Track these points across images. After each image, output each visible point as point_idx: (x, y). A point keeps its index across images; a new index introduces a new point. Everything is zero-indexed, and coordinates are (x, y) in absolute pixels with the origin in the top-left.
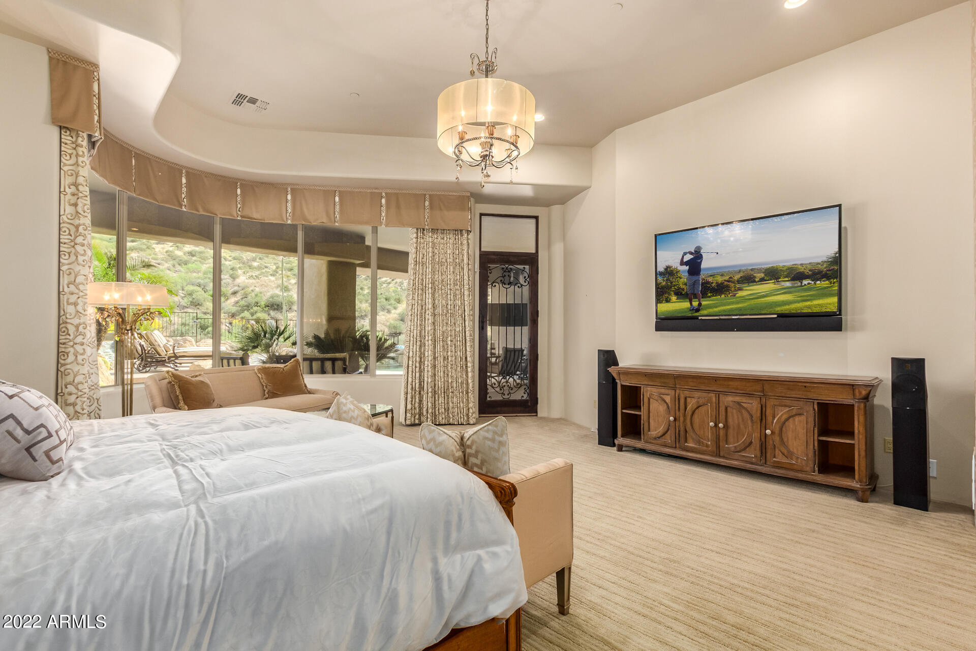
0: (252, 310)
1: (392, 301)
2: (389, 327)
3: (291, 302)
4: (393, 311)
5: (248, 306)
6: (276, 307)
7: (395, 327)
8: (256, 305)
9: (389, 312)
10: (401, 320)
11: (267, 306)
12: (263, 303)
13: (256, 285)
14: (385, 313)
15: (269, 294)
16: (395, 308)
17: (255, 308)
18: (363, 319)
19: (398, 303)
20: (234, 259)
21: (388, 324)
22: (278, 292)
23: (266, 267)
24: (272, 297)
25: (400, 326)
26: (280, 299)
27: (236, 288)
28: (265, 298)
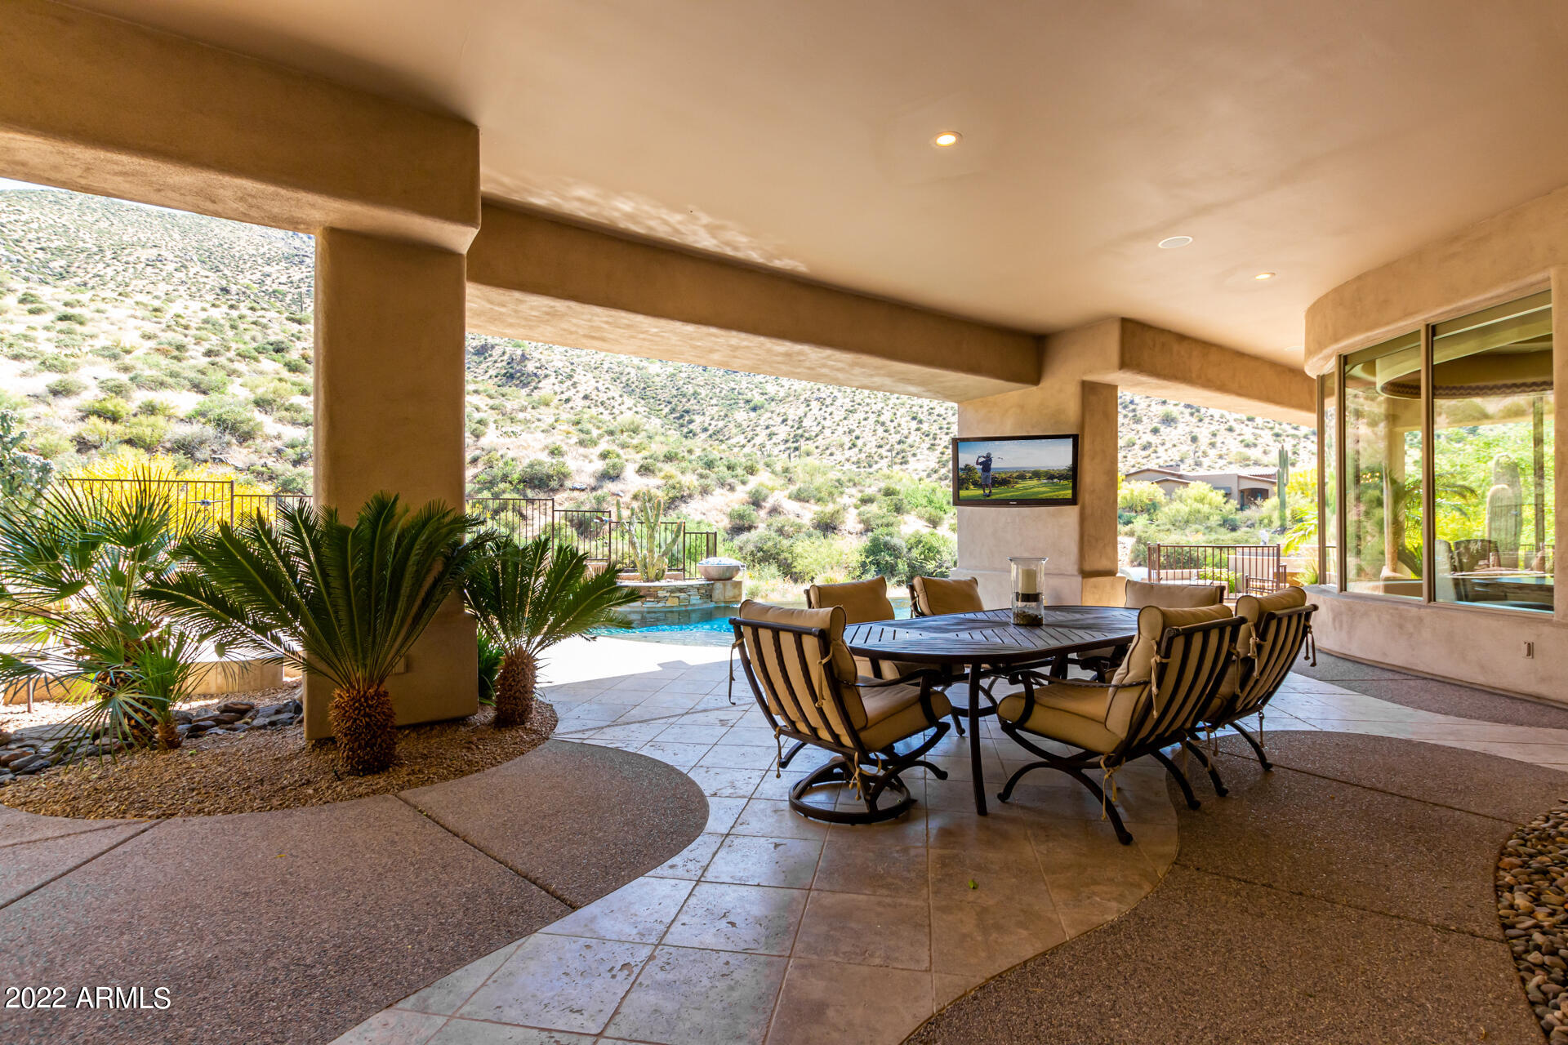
0: (496, 489)
1: (740, 471)
2: (731, 516)
3: (563, 474)
4: (739, 488)
5: (490, 482)
6: (537, 482)
7: (741, 517)
8: (504, 478)
9: (732, 489)
10: (753, 504)
11: (522, 481)
12: (515, 477)
13: (511, 446)
14: (725, 491)
15: (526, 462)
16: (744, 483)
17: (502, 486)
18: (685, 502)
19: (752, 474)
20: (492, 408)
21: (729, 510)
22: (545, 457)
23: (539, 420)
24: (531, 466)
25: (749, 515)
26: (546, 470)
27: (478, 453)
28: (519, 469)
